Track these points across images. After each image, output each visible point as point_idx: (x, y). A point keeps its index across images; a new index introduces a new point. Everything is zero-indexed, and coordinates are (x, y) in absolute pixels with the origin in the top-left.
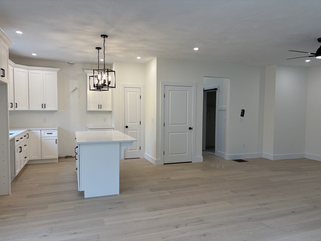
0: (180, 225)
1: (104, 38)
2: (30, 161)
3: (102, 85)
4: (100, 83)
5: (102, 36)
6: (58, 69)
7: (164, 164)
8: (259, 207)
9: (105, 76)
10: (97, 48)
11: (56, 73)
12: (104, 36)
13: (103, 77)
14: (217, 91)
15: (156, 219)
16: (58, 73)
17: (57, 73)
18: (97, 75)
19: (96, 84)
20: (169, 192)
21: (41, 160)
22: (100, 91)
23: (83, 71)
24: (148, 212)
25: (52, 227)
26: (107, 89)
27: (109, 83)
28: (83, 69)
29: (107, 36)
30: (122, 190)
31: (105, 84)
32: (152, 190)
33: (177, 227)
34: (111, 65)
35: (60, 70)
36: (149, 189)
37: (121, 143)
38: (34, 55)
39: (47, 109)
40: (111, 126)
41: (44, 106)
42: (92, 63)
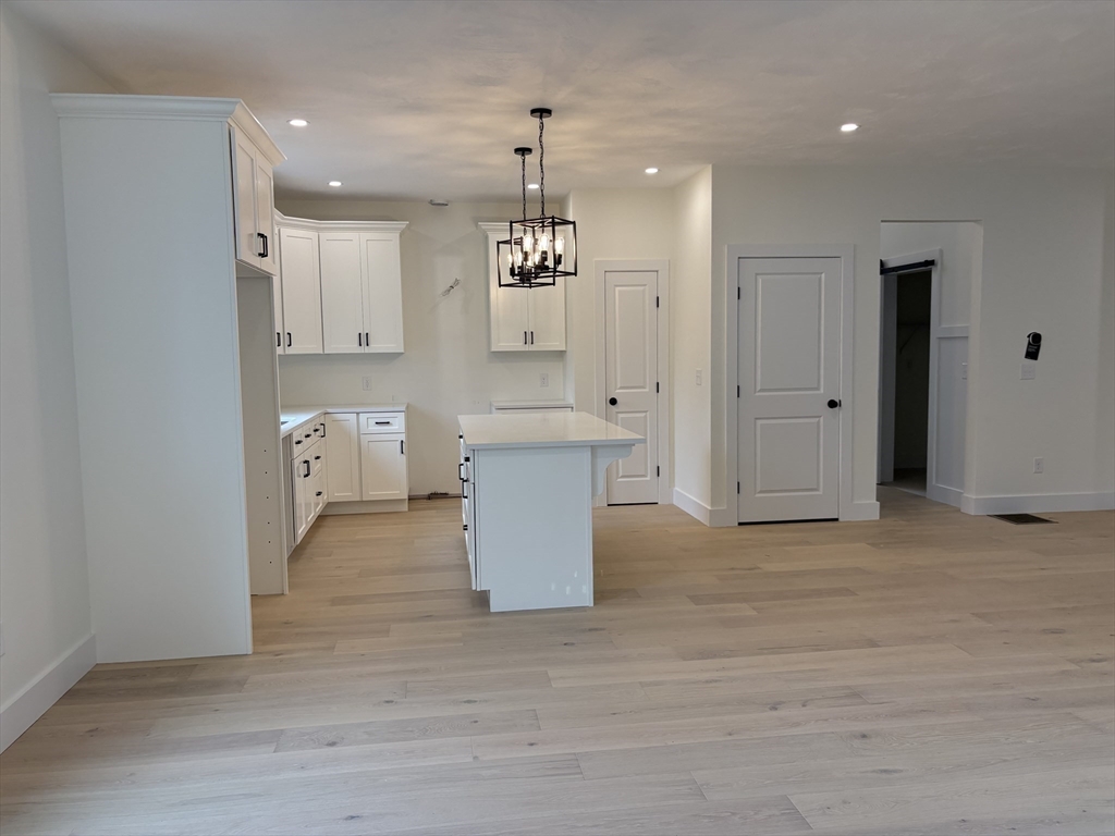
0: (784, 703)
1: (541, 118)
2: (329, 505)
3: (537, 267)
4: (530, 264)
5: (533, 112)
6: (403, 225)
7: (740, 524)
8: (1072, 667)
9: (544, 241)
10: (517, 150)
11: (395, 237)
12: (542, 112)
13: (539, 244)
14: (933, 268)
15: (707, 682)
16: (401, 236)
17: (398, 235)
18: (521, 238)
19: (519, 267)
20: (754, 609)
21: (362, 502)
22: (530, 287)
23: (477, 225)
24: (685, 660)
25: (407, 682)
26: (550, 280)
27: (558, 260)
28: (476, 220)
29: (548, 112)
30: (600, 595)
31: (546, 263)
32: (696, 599)
33: (774, 708)
34: (562, 202)
35: (408, 227)
36: (688, 596)
37: (595, 448)
38: (335, 184)
39: (375, 347)
40: (564, 400)
41: (364, 339)
42: (503, 200)
